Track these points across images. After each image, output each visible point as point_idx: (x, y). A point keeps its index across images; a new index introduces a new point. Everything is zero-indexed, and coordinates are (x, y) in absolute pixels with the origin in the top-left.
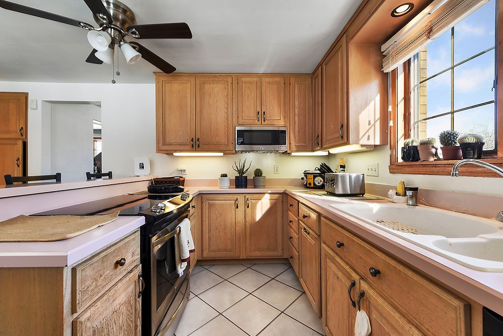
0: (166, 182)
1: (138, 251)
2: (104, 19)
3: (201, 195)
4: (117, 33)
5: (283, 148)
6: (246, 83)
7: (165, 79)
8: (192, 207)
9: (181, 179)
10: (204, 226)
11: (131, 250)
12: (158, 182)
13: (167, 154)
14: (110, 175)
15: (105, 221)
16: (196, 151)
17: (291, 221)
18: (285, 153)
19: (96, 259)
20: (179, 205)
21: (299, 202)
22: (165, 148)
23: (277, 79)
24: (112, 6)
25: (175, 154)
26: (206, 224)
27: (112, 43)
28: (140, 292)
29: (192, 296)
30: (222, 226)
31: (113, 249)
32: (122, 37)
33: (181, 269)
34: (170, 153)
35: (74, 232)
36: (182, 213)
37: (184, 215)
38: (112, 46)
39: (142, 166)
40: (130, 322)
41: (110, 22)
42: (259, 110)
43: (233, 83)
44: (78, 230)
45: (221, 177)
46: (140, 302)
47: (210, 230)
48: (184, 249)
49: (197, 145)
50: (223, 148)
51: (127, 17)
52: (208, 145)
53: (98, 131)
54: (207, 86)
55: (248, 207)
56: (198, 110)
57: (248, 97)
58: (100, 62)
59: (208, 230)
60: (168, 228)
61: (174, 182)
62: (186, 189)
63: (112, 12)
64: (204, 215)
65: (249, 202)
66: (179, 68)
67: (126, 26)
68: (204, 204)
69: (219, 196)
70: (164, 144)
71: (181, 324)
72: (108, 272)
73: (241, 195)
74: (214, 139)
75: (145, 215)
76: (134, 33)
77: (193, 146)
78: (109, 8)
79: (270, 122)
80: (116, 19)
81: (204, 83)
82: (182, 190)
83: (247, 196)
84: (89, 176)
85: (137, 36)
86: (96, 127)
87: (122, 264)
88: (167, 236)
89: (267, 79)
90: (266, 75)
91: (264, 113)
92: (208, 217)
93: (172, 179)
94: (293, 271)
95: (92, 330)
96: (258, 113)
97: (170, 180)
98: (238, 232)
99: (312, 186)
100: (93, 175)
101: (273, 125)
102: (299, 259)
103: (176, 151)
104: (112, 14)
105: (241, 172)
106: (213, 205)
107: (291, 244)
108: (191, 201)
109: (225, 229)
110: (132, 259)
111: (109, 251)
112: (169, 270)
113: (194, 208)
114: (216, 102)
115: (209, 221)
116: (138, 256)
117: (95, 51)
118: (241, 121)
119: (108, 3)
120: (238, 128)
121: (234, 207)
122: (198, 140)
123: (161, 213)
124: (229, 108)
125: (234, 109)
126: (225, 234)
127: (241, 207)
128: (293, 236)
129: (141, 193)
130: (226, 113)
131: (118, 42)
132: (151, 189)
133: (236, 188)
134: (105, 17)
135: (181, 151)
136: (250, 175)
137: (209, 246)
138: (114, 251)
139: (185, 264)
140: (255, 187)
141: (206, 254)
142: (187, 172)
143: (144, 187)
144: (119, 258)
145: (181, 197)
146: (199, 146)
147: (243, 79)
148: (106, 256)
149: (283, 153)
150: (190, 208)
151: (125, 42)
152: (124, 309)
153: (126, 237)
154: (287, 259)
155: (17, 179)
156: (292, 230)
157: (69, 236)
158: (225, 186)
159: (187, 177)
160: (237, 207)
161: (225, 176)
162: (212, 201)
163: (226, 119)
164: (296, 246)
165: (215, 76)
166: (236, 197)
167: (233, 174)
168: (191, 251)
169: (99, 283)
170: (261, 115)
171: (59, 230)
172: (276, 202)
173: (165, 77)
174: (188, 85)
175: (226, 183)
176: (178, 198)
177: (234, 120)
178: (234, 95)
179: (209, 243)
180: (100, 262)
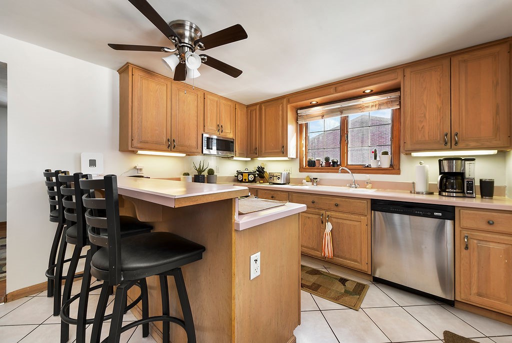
7: (141, 73)
16: (171, 151)
22: (140, 145)
25: (139, 152)
42: (218, 123)
43: (201, 97)
45: (184, 175)
49: (172, 145)
50: (194, 150)
52: (182, 146)
70: (140, 141)
74: (187, 142)
77: (169, 146)
79: (224, 134)
91: (222, 126)
96: (218, 126)
99: (247, 181)
105: (200, 171)
118: (207, 130)
122: (174, 141)
130: (196, 121)
161: (187, 174)
163: (196, 126)
174: (165, 88)
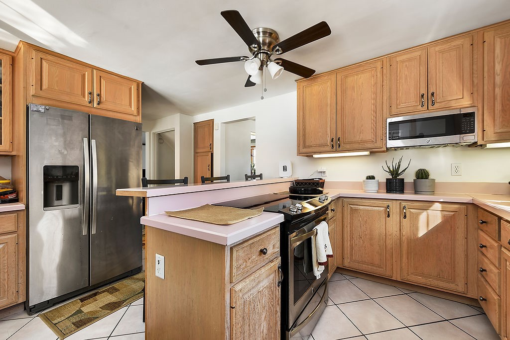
0: (306, 183)
1: (278, 244)
2: (255, 48)
3: (342, 198)
4: (265, 55)
5: (470, 138)
6: (403, 62)
7: (305, 84)
8: (332, 210)
9: (321, 181)
10: (345, 233)
11: (272, 243)
12: (298, 183)
13: (307, 156)
14: (260, 176)
15: (254, 214)
16: (336, 151)
17: (483, 246)
18: (474, 145)
19: (246, 244)
20: (316, 206)
21: (500, 218)
22: (305, 150)
23: (458, 42)
24: (261, 34)
25: (315, 156)
26: (347, 230)
27: (261, 65)
28: (279, 282)
29: (330, 303)
30: (368, 237)
31: (258, 238)
32: (269, 56)
33: (318, 272)
34: (309, 156)
35: (233, 220)
36: (320, 216)
37: (322, 218)
38: (261, 68)
39: (285, 169)
40: (271, 305)
41: (260, 49)
42: (423, 91)
43: (384, 67)
44: (235, 219)
45: (367, 179)
46: (280, 291)
47: (352, 238)
48: (320, 252)
49: (337, 145)
50: (369, 145)
51: (273, 38)
52: (350, 144)
53: (253, 141)
54: (350, 80)
55: (405, 217)
56: (339, 107)
57: (406, 79)
58: (254, 84)
59: (351, 238)
60: (305, 228)
61: (313, 184)
62: (325, 191)
63: (261, 40)
64: (345, 220)
65: (407, 211)
66: (318, 69)
67: (272, 47)
68: (345, 208)
69: (364, 201)
70: (305, 147)
71: (318, 327)
72: (254, 257)
73: (394, 202)
74: (358, 137)
75: (284, 213)
76: (278, 50)
77: (333, 146)
78: (259, 37)
79: (442, 105)
80: (264, 43)
81: (346, 77)
82: (321, 192)
83: (404, 204)
84: (247, 178)
85: (280, 52)
86: (253, 138)
87: (265, 253)
88: (305, 236)
89: (437, 49)
90: (435, 42)
91: (433, 94)
92: (350, 223)
93: (311, 181)
94: (488, 322)
95: (243, 300)
96: (423, 96)
97: (309, 181)
98: (389, 247)
100: (250, 177)
101: (448, 108)
102: (500, 306)
103: (315, 153)
104: (261, 42)
105: (395, 173)
106: (356, 210)
107: (483, 279)
108: (329, 203)
109: (371, 239)
110: (273, 250)
111: (255, 240)
112: (306, 269)
113: (334, 211)
114: (361, 94)
115: (351, 227)
116: (278, 249)
117: (250, 76)
118: (394, 111)
119: (258, 33)
120: (389, 120)
121: (384, 216)
122: (339, 139)
123: (298, 213)
124: (378, 98)
125: (385, 98)
126: (371, 245)
127: (394, 216)
128: (487, 269)
129: (284, 193)
130: (374, 105)
131: (266, 63)
132: (292, 190)
133: (387, 192)
134: (256, 46)
135: (320, 153)
136: (409, 177)
137: (351, 255)
138: (259, 240)
139: (322, 268)
140: (416, 192)
141: (347, 263)
142: (327, 174)
143: (286, 188)
144: (262, 248)
145: (319, 199)
146: (339, 146)
147: (398, 59)
148: (253, 243)
149: (469, 146)
150: (329, 211)
151: (271, 61)
152: (266, 292)
153: (268, 231)
154: (476, 300)
155: (207, 179)
156: (486, 260)
157: (230, 222)
158: (372, 190)
159: (327, 179)
160: (389, 216)
161: (372, 178)
162: (355, 206)
163: (374, 111)
164: (495, 285)
165: (360, 66)
166: (386, 203)
167: (383, 176)
168: (328, 256)
169: (248, 265)
170: (428, 98)
171: (225, 217)
172: (454, 215)
173: (305, 82)
174: (329, 84)
175: (372, 186)
176: (316, 200)
177: (385, 110)
178: (385, 82)
179: (350, 252)
180: (248, 247)
